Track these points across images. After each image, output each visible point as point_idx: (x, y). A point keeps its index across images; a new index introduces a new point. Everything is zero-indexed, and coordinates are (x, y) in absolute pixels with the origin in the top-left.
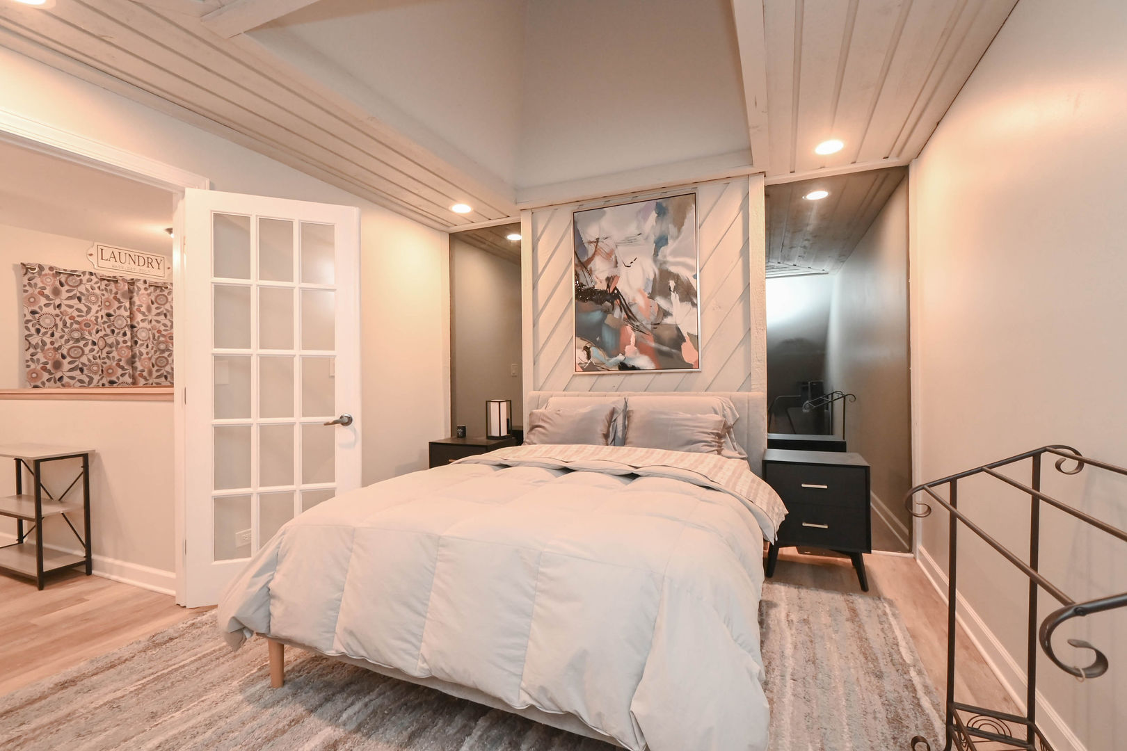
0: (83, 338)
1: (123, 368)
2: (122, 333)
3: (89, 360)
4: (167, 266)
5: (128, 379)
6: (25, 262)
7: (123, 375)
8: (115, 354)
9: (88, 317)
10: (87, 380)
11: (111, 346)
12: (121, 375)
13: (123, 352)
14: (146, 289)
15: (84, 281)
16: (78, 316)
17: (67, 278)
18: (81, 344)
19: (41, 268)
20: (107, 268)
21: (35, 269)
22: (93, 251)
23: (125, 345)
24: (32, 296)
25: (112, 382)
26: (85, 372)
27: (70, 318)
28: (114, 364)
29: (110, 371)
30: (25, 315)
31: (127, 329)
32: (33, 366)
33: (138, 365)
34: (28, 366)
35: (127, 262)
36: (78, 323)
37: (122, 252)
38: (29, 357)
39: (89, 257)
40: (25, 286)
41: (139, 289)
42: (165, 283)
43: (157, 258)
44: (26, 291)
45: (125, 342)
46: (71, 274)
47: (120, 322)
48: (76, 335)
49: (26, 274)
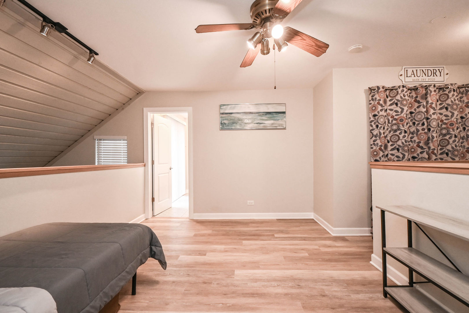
0: (399, 129)
1: (422, 148)
2: (421, 123)
3: (403, 143)
4: (445, 73)
5: (425, 155)
6: (370, 87)
7: (421, 153)
8: (415, 138)
9: (402, 115)
10: (401, 156)
11: (413, 133)
12: (420, 153)
13: (422, 137)
14: (435, 91)
15: (400, 92)
16: (396, 115)
17: (390, 92)
18: (398, 133)
19: (378, 88)
20: (411, 81)
21: (375, 89)
22: (402, 72)
23: (424, 132)
24: (374, 106)
25: (414, 158)
26: (400, 151)
27: (391, 117)
28: (415, 145)
29: (413, 150)
30: (370, 118)
31: (425, 120)
32: (374, 148)
33: (431, 145)
34: (372, 148)
35: (421, 76)
36: (396, 119)
37: (418, 69)
38: (372, 143)
39: (400, 77)
40: (370, 101)
41: (431, 92)
42: (446, 85)
43: (439, 68)
44: (370, 104)
45: (423, 129)
46: (391, 90)
47: (419, 116)
48: (395, 127)
49: (370, 94)
